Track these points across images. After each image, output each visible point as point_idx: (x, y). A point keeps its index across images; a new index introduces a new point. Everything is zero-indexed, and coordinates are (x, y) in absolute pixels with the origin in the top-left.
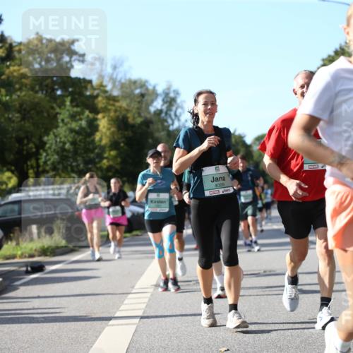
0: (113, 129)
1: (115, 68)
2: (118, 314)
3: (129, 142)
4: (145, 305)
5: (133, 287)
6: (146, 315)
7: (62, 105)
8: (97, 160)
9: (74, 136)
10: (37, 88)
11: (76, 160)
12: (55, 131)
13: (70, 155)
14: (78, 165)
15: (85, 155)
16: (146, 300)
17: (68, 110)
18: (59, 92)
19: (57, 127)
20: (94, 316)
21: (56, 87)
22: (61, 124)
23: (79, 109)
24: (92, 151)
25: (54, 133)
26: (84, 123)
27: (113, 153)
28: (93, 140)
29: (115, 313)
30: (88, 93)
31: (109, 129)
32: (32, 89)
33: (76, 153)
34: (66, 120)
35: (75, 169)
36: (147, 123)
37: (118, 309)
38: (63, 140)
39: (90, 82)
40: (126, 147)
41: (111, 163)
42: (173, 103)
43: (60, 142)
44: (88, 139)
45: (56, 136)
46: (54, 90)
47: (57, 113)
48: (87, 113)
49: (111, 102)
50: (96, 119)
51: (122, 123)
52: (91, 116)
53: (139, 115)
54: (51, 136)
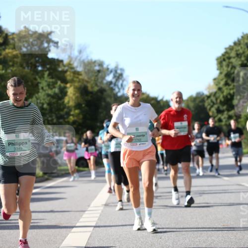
0: (77, 95)
1: (80, 52)
2: (78, 224)
3: (88, 104)
4: (97, 218)
5: (89, 206)
6: (97, 225)
7: (42, 77)
8: (65, 116)
9: (50, 100)
10: (25, 65)
11: (51, 116)
12: (37, 95)
13: (47, 112)
14: (52, 120)
15: (57, 113)
16: (98, 215)
17: (46, 81)
18: (40, 68)
19: (38, 92)
20: (61, 225)
21: (38, 64)
22: (41, 91)
23: (54, 80)
24: (62, 110)
25: (36, 97)
26: (57, 90)
27: (77, 111)
28: (63, 102)
29: (76, 224)
30: (60, 69)
31: (74, 94)
32: (21, 66)
33: (51, 111)
34: (45, 88)
35: (50, 122)
36: (102, 91)
37: (78, 221)
38: (42, 101)
39: (62, 61)
40: (86, 108)
41: (75, 118)
42: (120, 77)
43: (40, 103)
44: (60, 102)
45: (37, 99)
46: (36, 67)
47: (39, 83)
48: (59, 83)
49: (76, 76)
50: (65, 88)
51: (83, 91)
52: (62, 85)
53: (96, 85)
54: (34, 99)
